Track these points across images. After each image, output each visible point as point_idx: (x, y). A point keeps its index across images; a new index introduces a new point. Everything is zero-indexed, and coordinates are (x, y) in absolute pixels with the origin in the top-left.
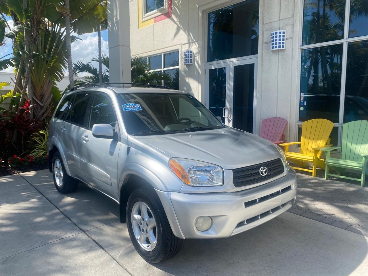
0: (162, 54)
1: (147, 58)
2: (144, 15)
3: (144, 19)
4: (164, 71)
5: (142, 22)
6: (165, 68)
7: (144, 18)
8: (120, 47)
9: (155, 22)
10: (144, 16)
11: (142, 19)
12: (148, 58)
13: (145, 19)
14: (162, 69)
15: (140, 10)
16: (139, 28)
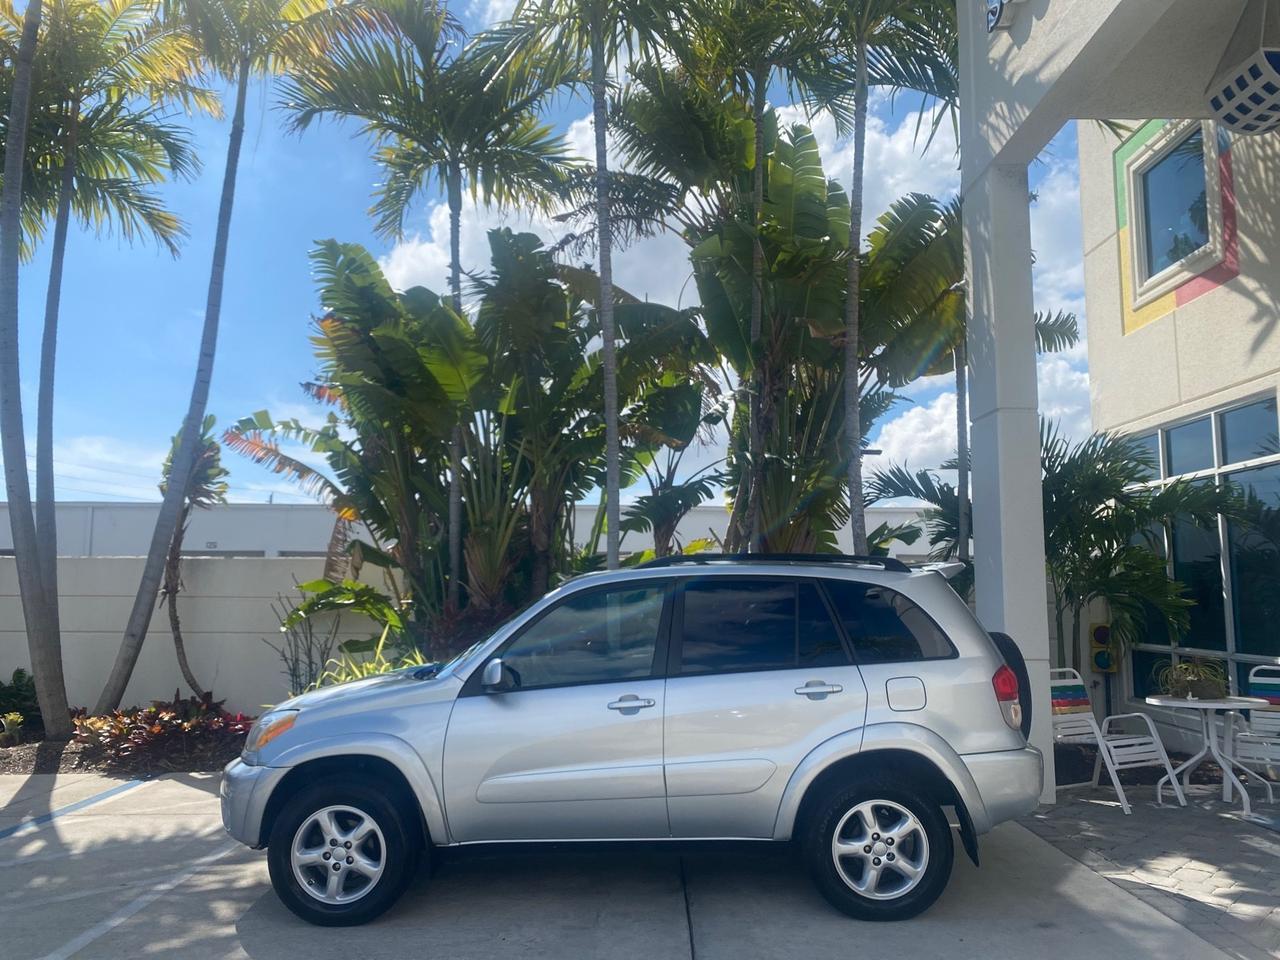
0: (1212, 413)
1: (1157, 434)
2: (1141, 285)
3: (1141, 300)
4: (1225, 476)
5: (1135, 311)
6: (1225, 463)
7: (1141, 295)
8: (999, 415)
9: (1178, 305)
10: (1139, 291)
11: (1135, 300)
12: (1159, 431)
13: (1144, 297)
14: (1214, 471)
15: (1127, 272)
16: (1124, 334)
